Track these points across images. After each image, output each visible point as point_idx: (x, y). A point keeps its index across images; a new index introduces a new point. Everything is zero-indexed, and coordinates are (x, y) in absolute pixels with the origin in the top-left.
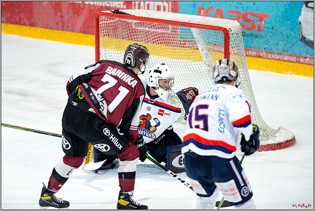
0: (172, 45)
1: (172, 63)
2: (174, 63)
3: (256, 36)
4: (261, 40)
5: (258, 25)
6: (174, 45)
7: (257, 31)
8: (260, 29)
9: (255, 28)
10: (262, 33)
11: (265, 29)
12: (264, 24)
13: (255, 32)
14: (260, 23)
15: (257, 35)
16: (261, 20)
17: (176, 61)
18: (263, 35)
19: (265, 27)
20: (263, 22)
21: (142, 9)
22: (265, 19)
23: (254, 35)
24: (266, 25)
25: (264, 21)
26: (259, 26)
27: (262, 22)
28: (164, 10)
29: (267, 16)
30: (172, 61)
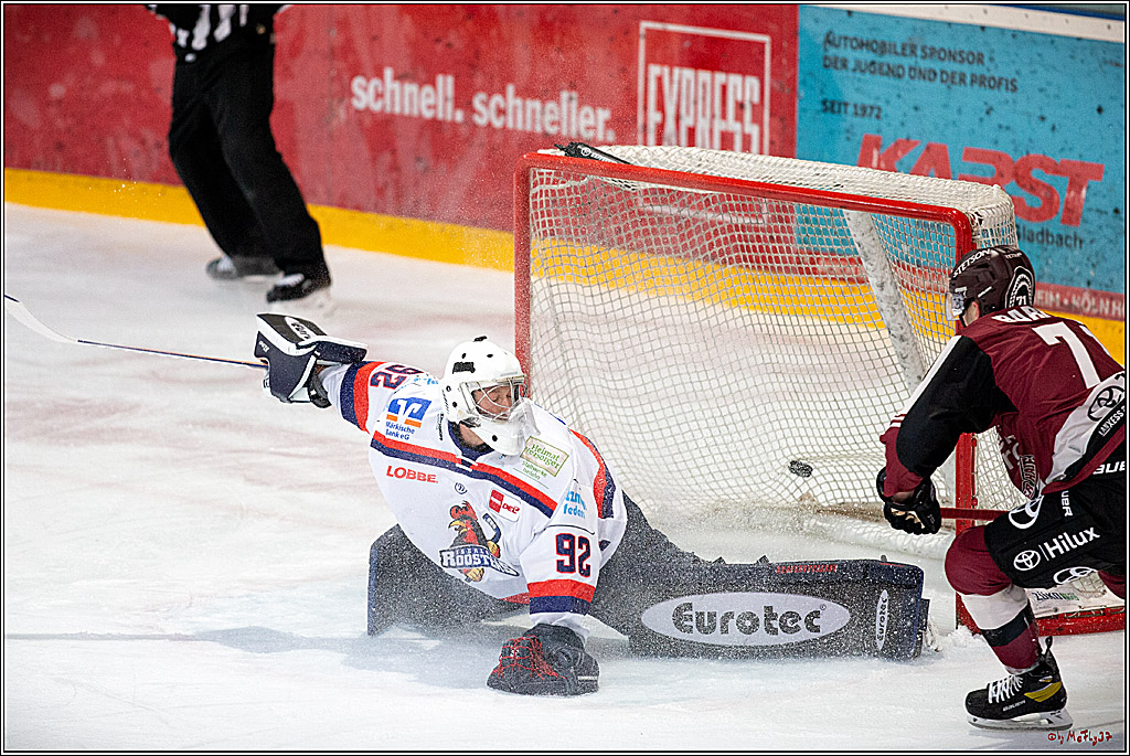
0: (776, 265)
1: (777, 327)
2: (783, 328)
3: (1060, 237)
4: (1076, 252)
5: (1067, 202)
6: (782, 265)
7: (1063, 221)
8: (1071, 216)
9: (1057, 213)
10: (1081, 231)
11: (1092, 216)
12: (1087, 199)
13: (1055, 225)
14: (1072, 193)
15: (1064, 237)
16: (1075, 185)
17: (788, 323)
18: (1082, 234)
19: (1090, 210)
20: (1084, 191)
21: (670, 144)
22: (1091, 182)
23: (1052, 236)
24: (1093, 203)
25: (1088, 188)
26: (1069, 206)
27: (1079, 193)
28: (746, 148)
29: (1097, 171)
30: (775, 322)
